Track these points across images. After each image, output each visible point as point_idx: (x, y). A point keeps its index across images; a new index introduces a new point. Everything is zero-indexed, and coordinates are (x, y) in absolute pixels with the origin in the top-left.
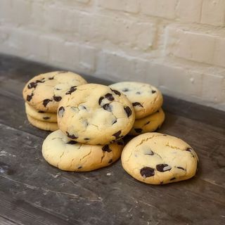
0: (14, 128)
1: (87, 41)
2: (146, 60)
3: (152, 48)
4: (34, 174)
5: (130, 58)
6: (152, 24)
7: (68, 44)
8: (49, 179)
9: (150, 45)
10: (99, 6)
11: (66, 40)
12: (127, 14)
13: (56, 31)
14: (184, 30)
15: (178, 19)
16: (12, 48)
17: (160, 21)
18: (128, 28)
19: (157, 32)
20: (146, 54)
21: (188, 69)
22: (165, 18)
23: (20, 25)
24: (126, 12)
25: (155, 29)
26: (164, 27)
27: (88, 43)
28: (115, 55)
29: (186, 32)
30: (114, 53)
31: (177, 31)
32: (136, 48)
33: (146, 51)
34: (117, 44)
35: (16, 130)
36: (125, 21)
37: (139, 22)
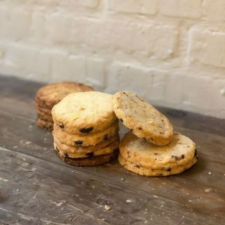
0: (8, 148)
1: (95, 53)
2: (166, 71)
3: (173, 56)
4: (31, 201)
5: (147, 70)
6: (173, 27)
7: (72, 57)
8: (51, 207)
9: (170, 51)
10: (110, 10)
11: (71, 53)
12: (142, 17)
13: (59, 43)
14: (212, 31)
15: (203, 18)
16: (9, 67)
17: (182, 22)
18: (143, 33)
19: (179, 36)
20: (166, 64)
21: (217, 78)
22: (188, 18)
23: (18, 40)
24: (141, 14)
25: (176, 32)
26: (188, 29)
27: (96, 55)
28: (128, 67)
29: (214, 33)
30: (127, 64)
31: (204, 32)
32: (153, 57)
33: (165, 60)
34: (131, 53)
35: (9, 151)
36: (140, 25)
37: (156, 25)
